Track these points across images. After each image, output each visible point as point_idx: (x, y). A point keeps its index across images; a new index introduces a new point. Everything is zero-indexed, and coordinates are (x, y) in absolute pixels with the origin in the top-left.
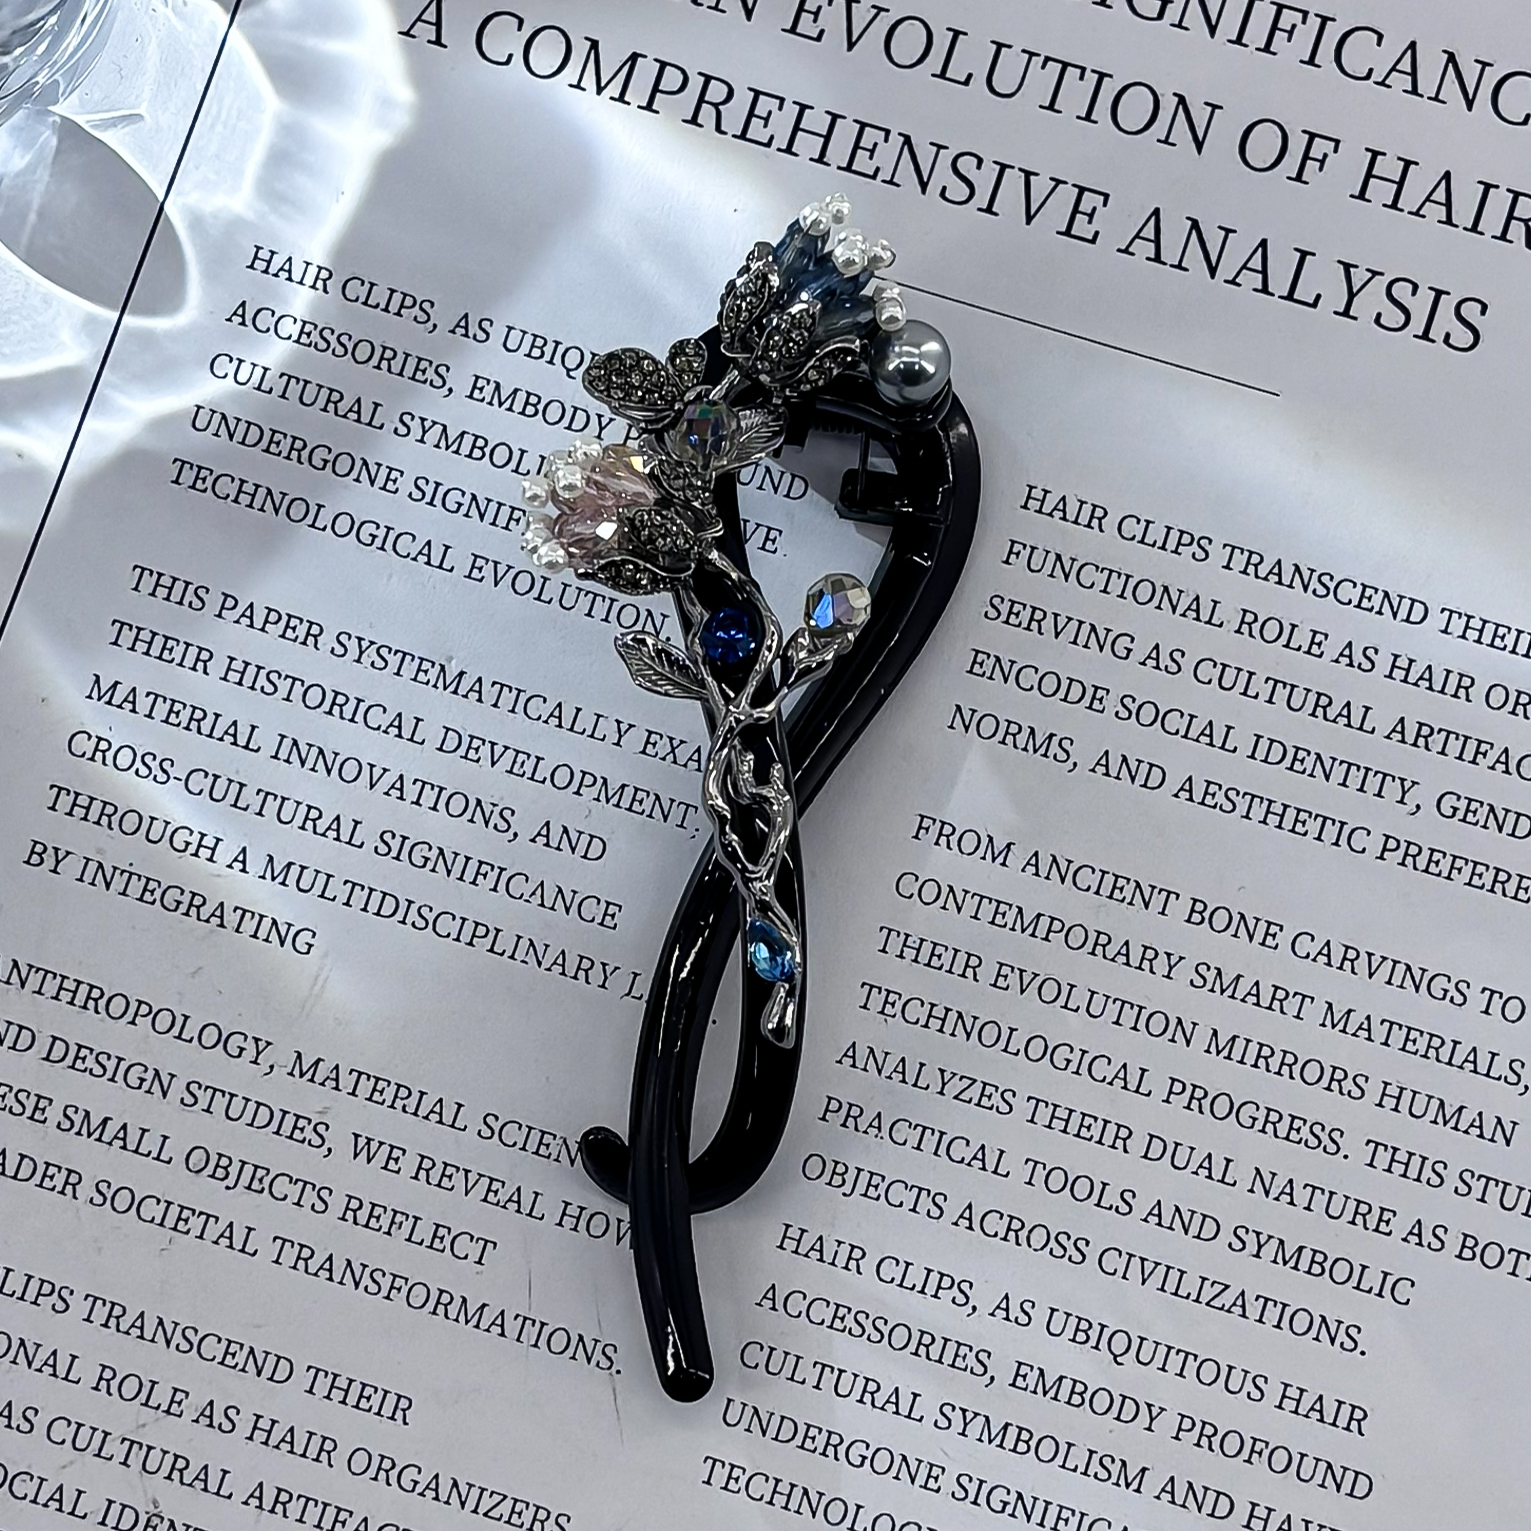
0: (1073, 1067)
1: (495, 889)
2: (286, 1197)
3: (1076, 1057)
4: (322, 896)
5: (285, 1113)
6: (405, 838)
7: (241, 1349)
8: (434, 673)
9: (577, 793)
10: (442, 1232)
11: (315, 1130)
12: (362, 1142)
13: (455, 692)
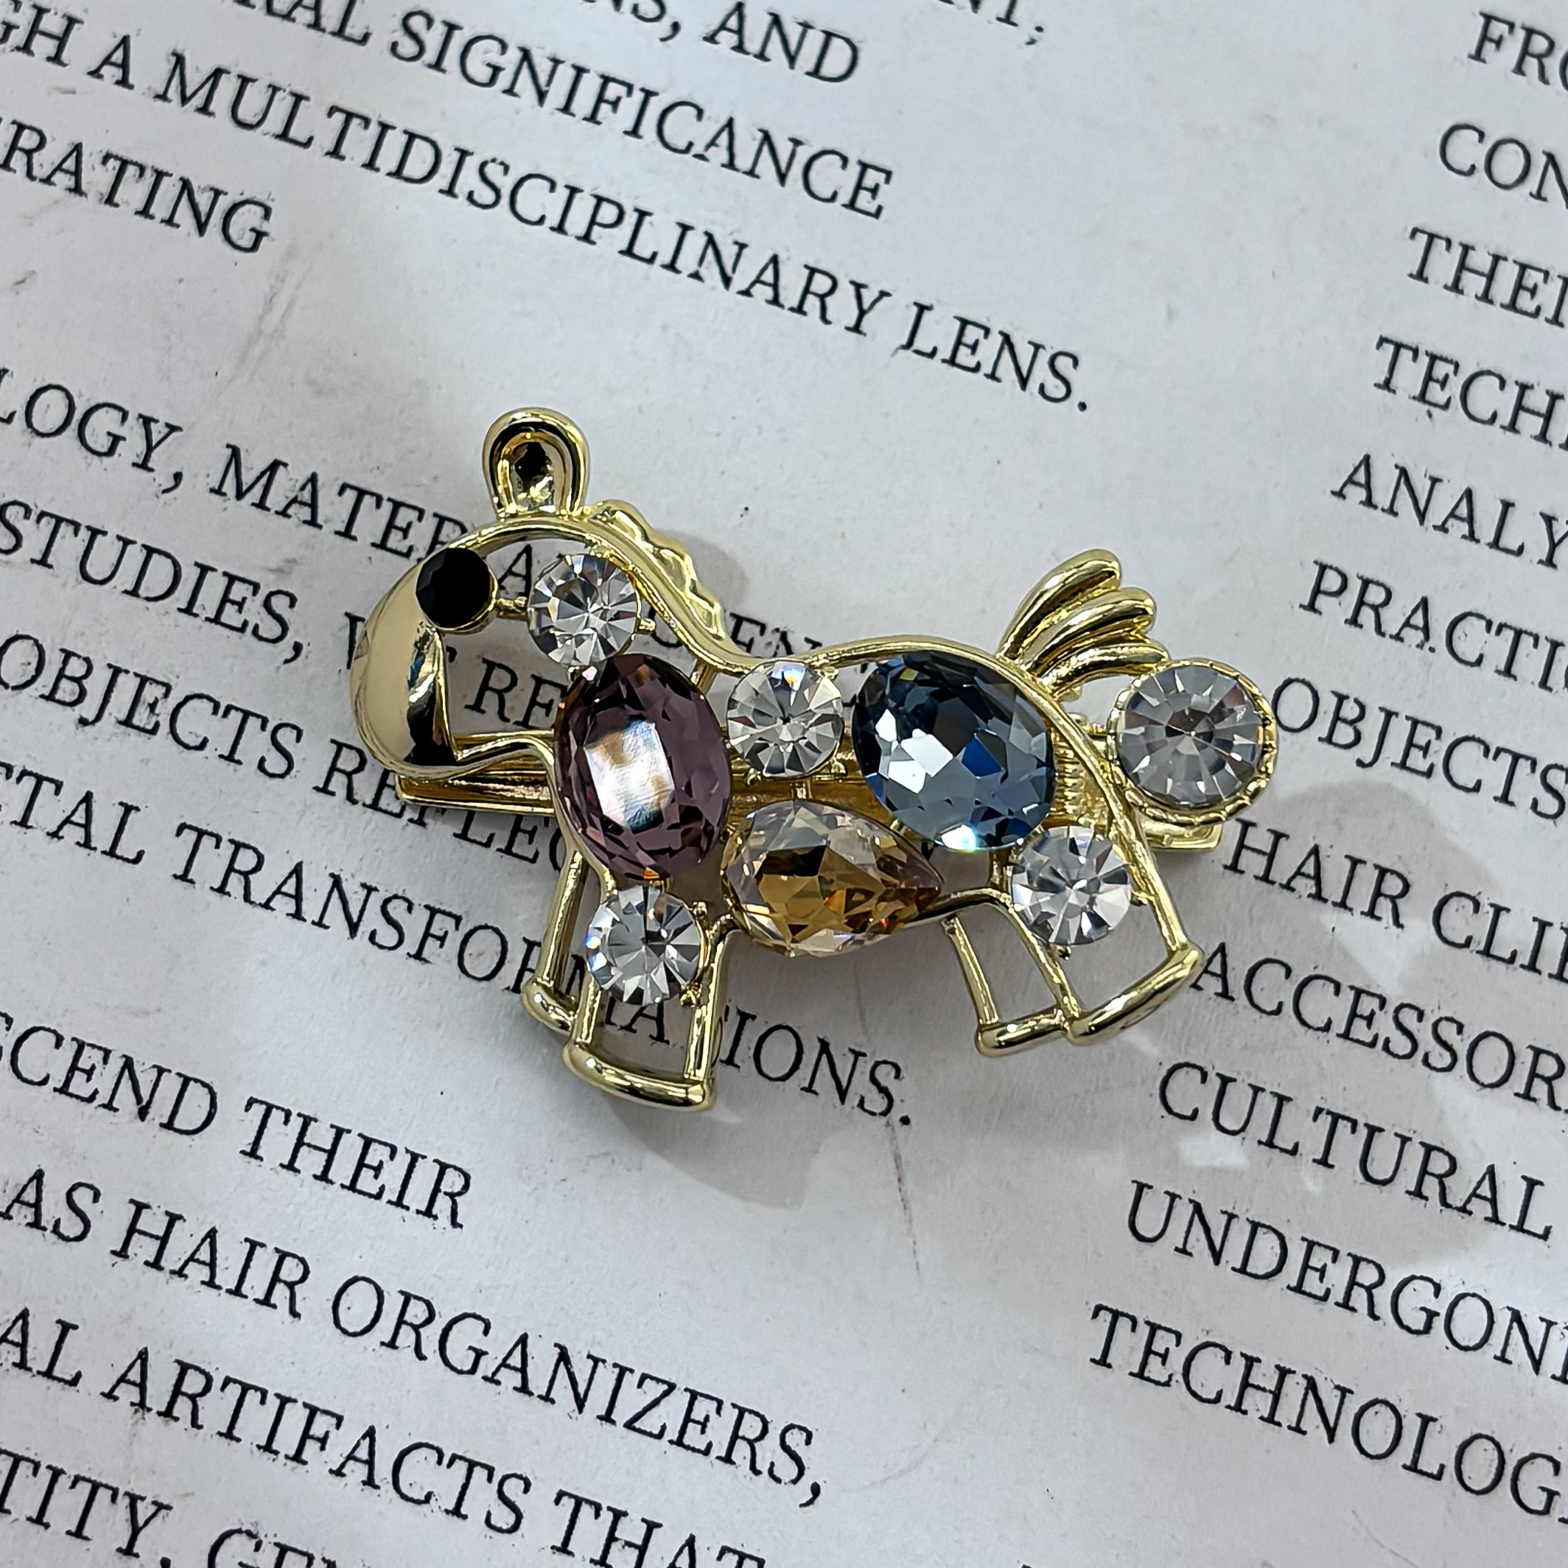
1: (634, 132)
2: (205, 742)
4: (284, 136)
5: (204, 570)
6: (451, 28)
7: (105, 1061)
11: (267, 605)
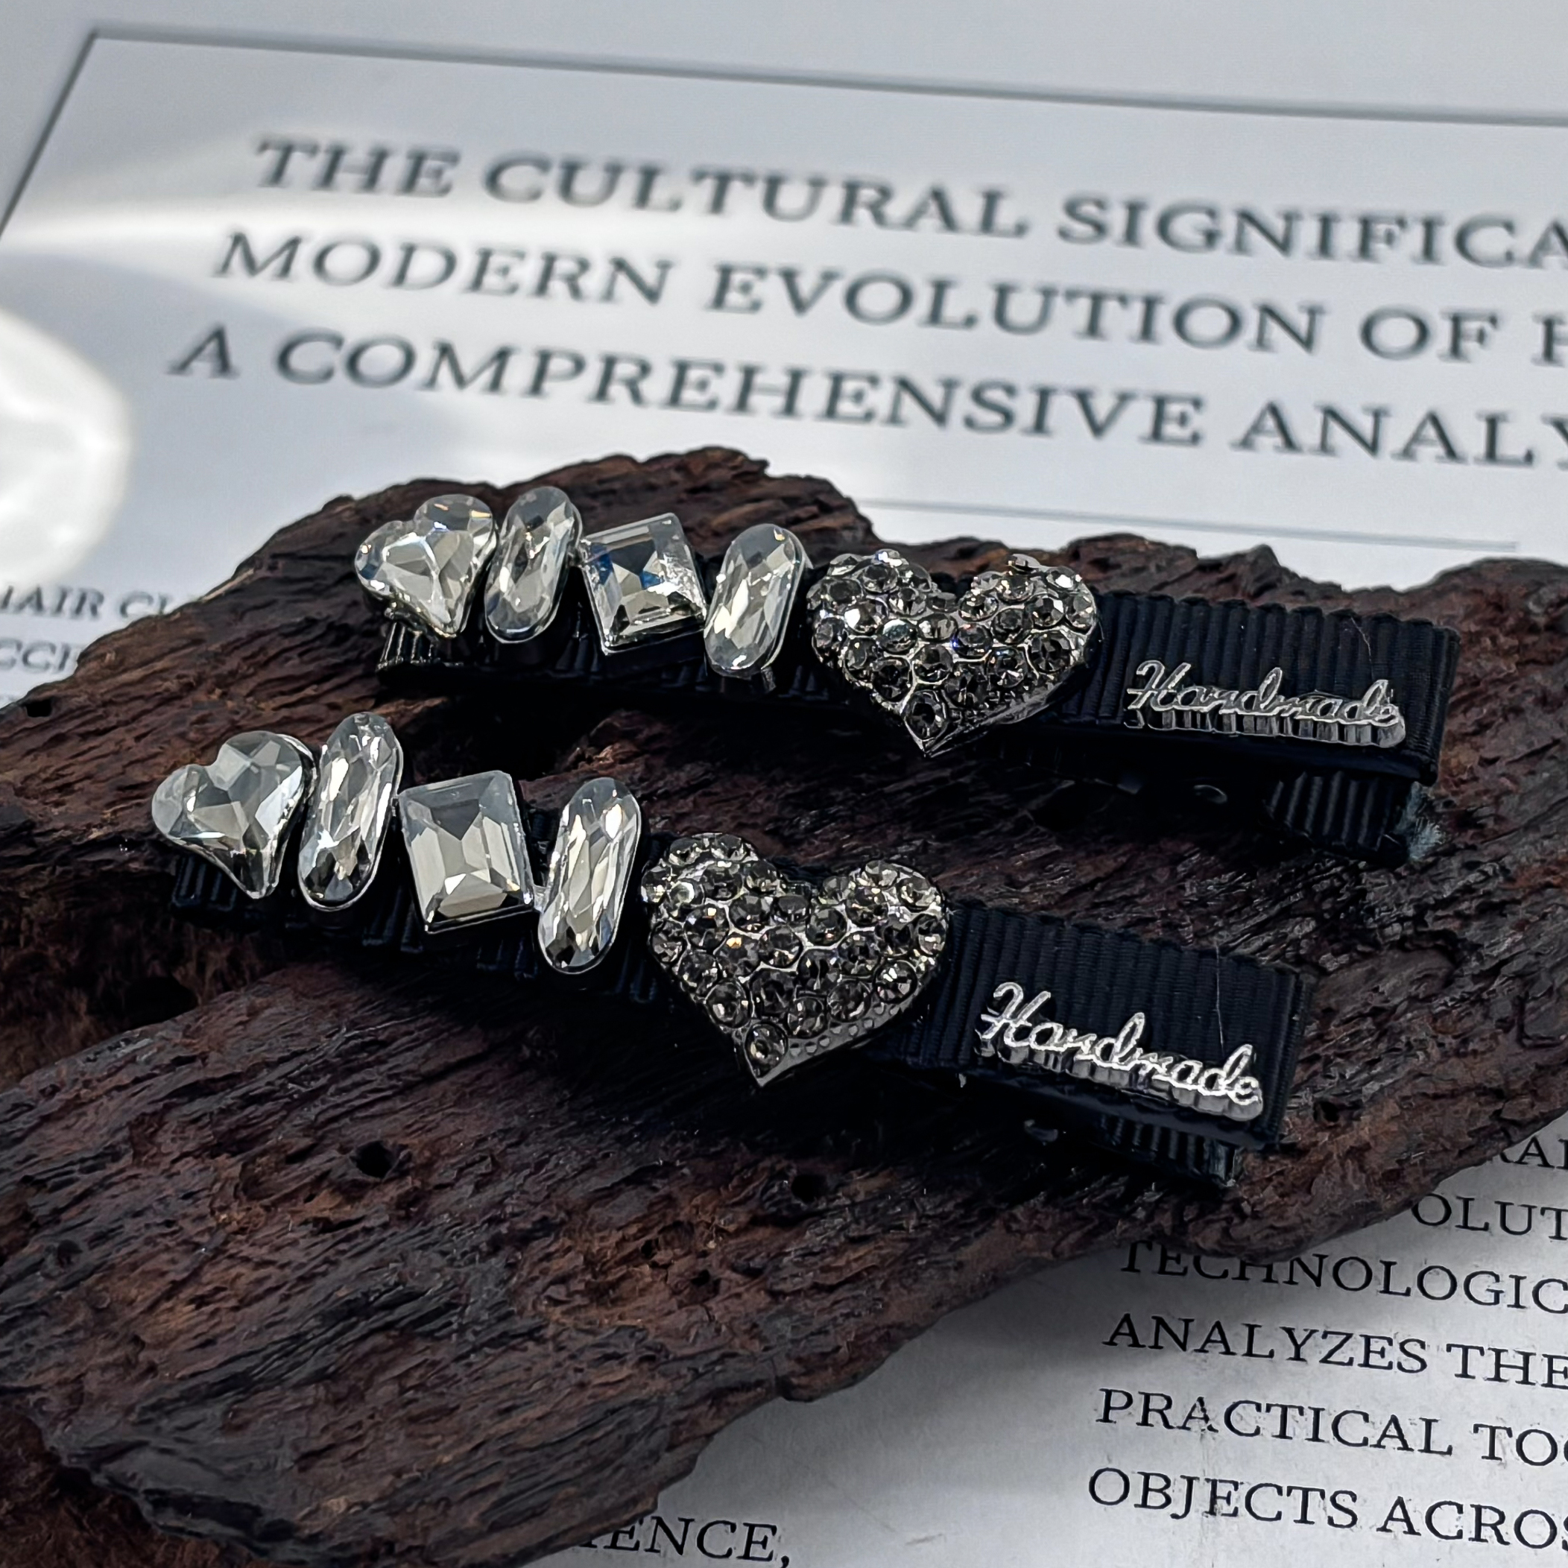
0: (1508, 1298)
3: (1507, 1286)
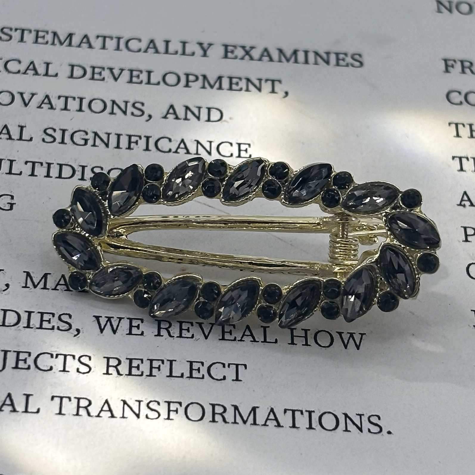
1: (147, 149)
2: (51, 368)
4: (10, 173)
5: (30, 313)
6: (64, 131)
8: (49, 37)
9: (187, 86)
10: (195, 366)
11: (60, 319)
12: (103, 321)
13: (70, 45)
